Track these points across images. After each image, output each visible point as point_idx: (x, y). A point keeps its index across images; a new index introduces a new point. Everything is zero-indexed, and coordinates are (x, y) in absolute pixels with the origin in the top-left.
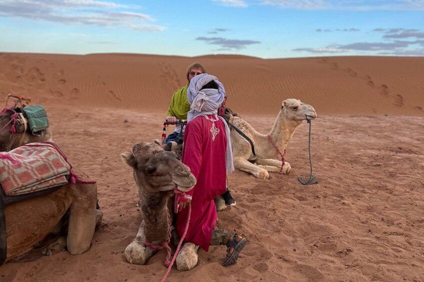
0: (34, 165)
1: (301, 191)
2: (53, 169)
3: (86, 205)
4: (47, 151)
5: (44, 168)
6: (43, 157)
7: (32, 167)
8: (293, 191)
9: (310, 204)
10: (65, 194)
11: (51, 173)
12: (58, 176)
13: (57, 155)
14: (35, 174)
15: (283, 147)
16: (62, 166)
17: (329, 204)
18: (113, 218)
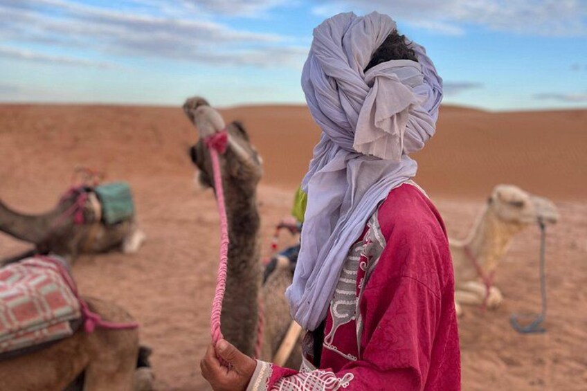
0: (11, 304)
1: (514, 344)
2: (44, 310)
3: (112, 367)
4: (43, 278)
5: (28, 309)
6: (33, 289)
7: (6, 308)
8: (498, 345)
9: (524, 375)
10: (77, 348)
11: (40, 317)
12: (53, 323)
13: (59, 285)
14: (9, 320)
15: (490, 265)
16: (63, 304)
17: (559, 377)
18: (178, 378)
